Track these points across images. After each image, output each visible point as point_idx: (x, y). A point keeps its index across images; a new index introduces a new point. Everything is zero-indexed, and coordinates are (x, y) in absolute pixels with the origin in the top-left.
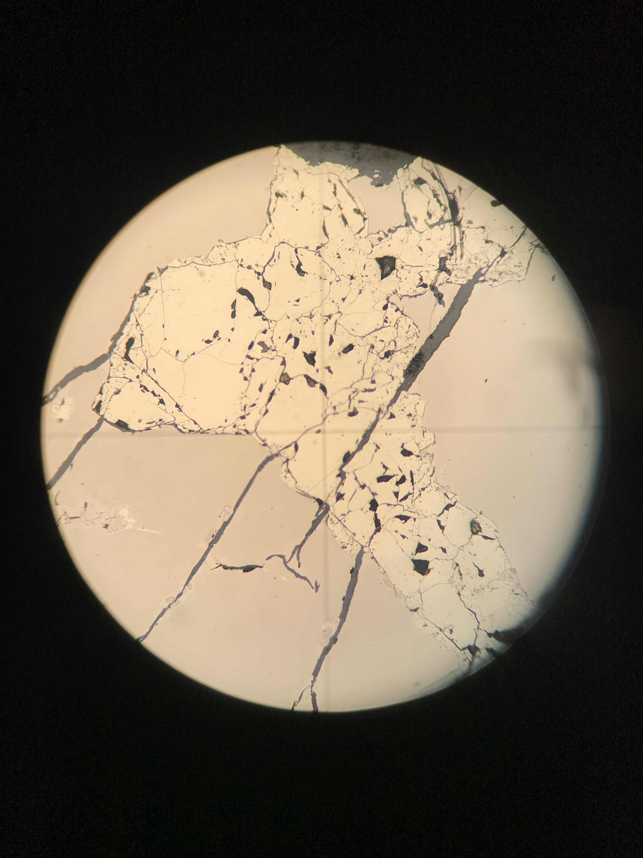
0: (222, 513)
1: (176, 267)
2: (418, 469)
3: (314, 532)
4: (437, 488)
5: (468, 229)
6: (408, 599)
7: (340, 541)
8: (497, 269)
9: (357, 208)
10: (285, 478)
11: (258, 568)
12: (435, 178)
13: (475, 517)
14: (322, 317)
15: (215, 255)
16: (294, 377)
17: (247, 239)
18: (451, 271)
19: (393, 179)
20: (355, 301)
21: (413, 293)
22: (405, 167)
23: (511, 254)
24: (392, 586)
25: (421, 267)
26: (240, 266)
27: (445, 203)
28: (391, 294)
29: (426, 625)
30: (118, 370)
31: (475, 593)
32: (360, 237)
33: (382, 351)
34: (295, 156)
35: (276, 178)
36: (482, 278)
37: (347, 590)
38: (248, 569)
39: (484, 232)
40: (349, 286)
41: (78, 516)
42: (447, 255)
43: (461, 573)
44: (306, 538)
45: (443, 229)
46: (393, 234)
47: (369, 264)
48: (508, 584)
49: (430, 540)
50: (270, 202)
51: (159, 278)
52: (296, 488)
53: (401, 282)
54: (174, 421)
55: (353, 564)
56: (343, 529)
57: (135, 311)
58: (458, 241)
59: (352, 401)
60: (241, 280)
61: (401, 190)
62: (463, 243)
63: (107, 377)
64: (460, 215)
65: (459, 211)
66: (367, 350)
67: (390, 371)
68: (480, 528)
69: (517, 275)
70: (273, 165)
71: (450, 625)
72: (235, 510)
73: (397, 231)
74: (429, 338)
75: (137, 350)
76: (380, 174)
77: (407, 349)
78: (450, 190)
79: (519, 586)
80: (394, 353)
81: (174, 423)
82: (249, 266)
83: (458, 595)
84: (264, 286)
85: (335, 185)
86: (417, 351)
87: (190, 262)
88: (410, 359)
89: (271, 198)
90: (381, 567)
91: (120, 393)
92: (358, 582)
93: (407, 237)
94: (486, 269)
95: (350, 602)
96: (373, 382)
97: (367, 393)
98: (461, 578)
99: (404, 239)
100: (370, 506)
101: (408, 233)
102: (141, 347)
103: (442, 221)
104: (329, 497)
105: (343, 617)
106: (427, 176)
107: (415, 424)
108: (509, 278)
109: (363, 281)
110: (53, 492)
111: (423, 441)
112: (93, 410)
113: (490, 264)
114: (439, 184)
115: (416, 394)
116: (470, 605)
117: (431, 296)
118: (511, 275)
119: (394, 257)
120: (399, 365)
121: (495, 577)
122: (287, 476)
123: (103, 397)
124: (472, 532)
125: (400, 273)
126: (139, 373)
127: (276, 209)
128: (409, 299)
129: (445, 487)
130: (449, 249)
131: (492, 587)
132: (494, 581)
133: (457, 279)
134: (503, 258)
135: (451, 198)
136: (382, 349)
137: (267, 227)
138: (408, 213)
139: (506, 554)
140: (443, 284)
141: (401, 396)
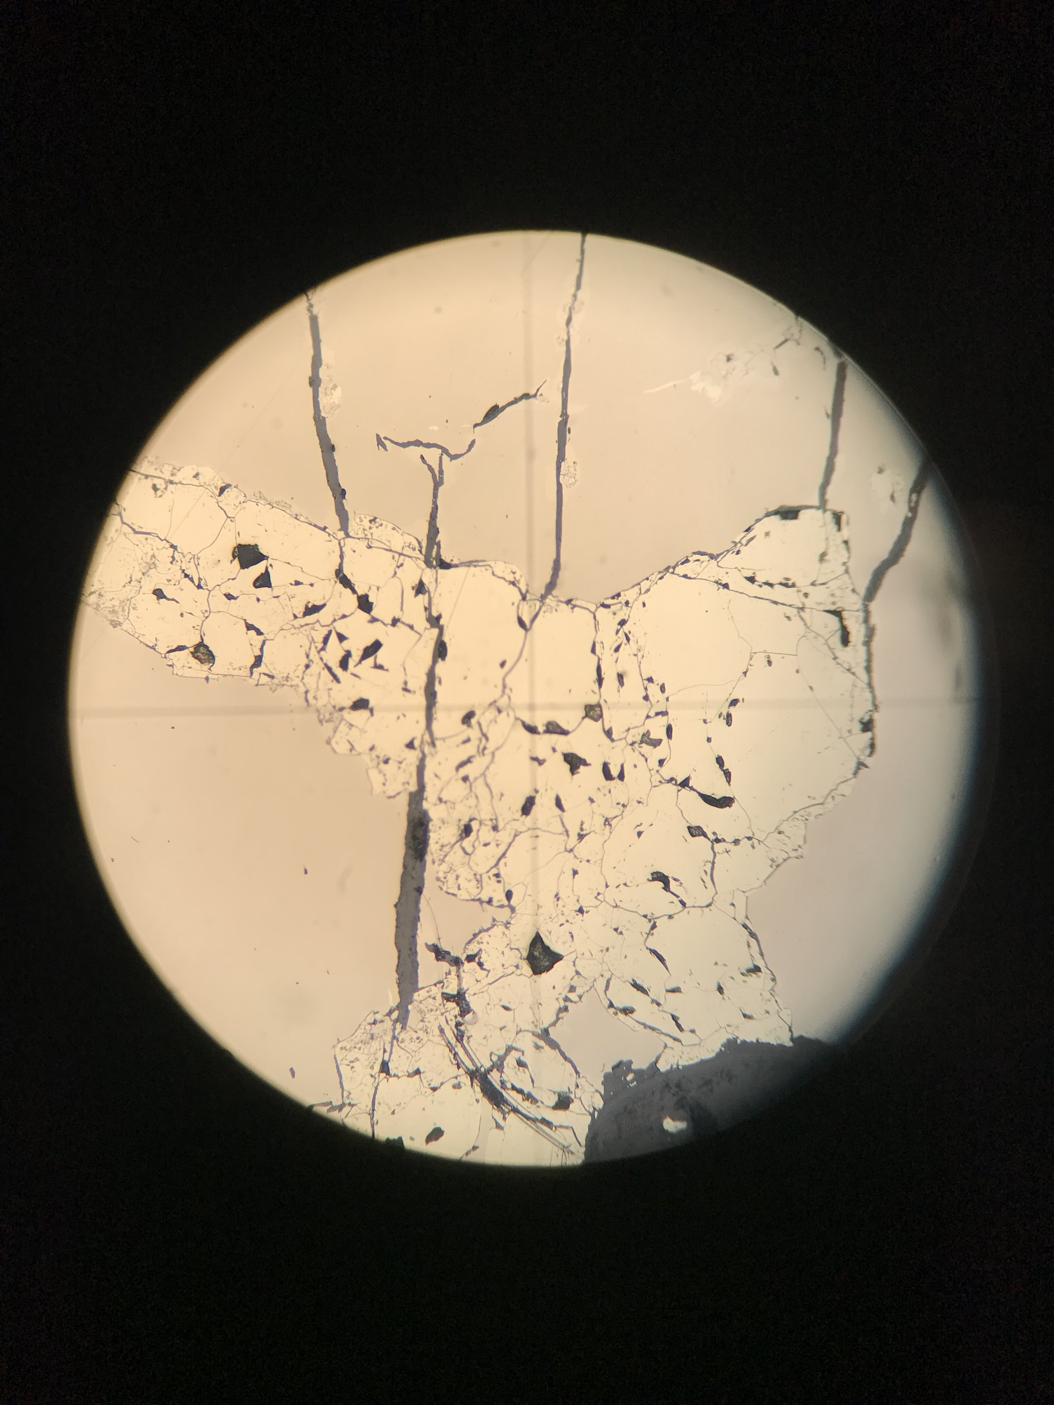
0: (575, 470)
1: (843, 782)
2: (331, 691)
3: (428, 519)
4: (289, 679)
5: (455, 1075)
6: (242, 499)
7: (383, 525)
8: (380, 1041)
9: (629, 1014)
10: (513, 571)
11: (480, 422)
13: (212, 668)
14: (592, 830)
15: (796, 832)
16: (582, 721)
17: (765, 882)
18: (445, 1001)
19: (603, 1087)
20: (558, 879)
21: (481, 938)
22: (596, 1114)
23: (373, 1074)
24: (274, 505)
25: (490, 982)
26: (751, 836)
27: (509, 1095)
28: (512, 919)
29: (196, 476)
30: (842, 589)
31: (152, 561)
32: (602, 976)
33: (478, 831)
34: (764, 1039)
35: (772, 992)
36: (395, 1015)
37: (336, 462)
38: (494, 412)
39: (429, 1083)
40: (579, 897)
41: (778, 350)
42: (464, 1020)
43: (187, 579)
44: (435, 503)
45: (491, 1055)
46: (558, 1008)
47: (567, 944)
48: (113, 601)
49: (258, 600)
50: (762, 954)
51: (858, 753)
52: (489, 565)
53: (508, 944)
54: (718, 562)
55: (347, 504)
56: (389, 545)
57: (865, 686)
58: (460, 1050)
59: (479, 735)
60: (738, 817)
61: (583, 1077)
62: (451, 1051)
63: (851, 570)
64: (478, 1089)
65: (482, 1094)
66: (500, 820)
67: (451, 808)
68: (196, 658)
69: (347, 1048)
70: (788, 1008)
71: (161, 496)
72: (559, 485)
73: (555, 1015)
74: (421, 886)
75: (830, 632)
76: (628, 1083)
77: (444, 854)
78: (512, 1117)
79: (95, 606)
80: (459, 837)
81: (716, 560)
82: (739, 843)
83: (175, 545)
84: (699, 828)
85: (681, 1029)
86: (428, 858)
87: (826, 801)
88: (432, 842)
89: (763, 959)
90: (307, 523)
91: (817, 558)
92: (327, 483)
93: (536, 1015)
94: (397, 1032)
95: (321, 448)
96: (465, 779)
97: (464, 758)
98: (183, 571)
99: (538, 1008)
100: (371, 600)
101: (537, 1021)
102: (826, 641)
103: (499, 1066)
104: (435, 579)
105: (320, 422)
106: (557, 1117)
107: (372, 752)
108: (356, 1037)
109: (563, 914)
111: (347, 734)
112: (842, 513)
113: (395, 1041)
114: (533, 1117)
115: (394, 797)
116: (148, 539)
117: (453, 948)
118: (355, 1044)
119: (537, 975)
120: (442, 824)
121: (135, 600)
122: (512, 575)
123: (839, 538)
124: (205, 645)
125: (516, 957)
126: (808, 602)
127: (747, 946)
128: (482, 927)
129: (278, 688)
130: (466, 1031)
131: (132, 583)
132: (135, 593)
133: (430, 994)
134: (381, 1061)
135: (505, 1106)
136: (480, 833)
137: (744, 915)
138: (554, 1051)
139: (141, 641)
140: (446, 976)
141: (414, 780)
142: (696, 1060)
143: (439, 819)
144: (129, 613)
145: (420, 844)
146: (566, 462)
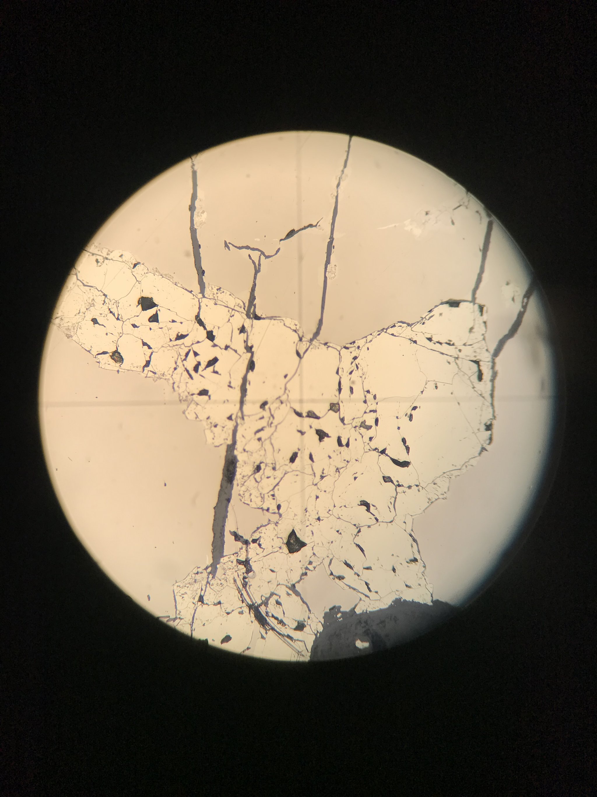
0: (335, 270)
1: (472, 458)
2: (187, 384)
3: (250, 290)
4: (164, 375)
5: (241, 606)
6: (146, 271)
7: (224, 292)
8: (200, 584)
9: (342, 580)
10: (296, 324)
11: (284, 238)
12: (289, 637)
13: (121, 366)
14: (328, 474)
15: (444, 484)
16: (328, 412)
17: (424, 511)
18: (238, 564)
19: (323, 620)
20: (307, 500)
21: (261, 530)
22: (318, 634)
23: (194, 602)
24: (164, 276)
25: (265, 555)
26: (418, 484)
27: (270, 620)
28: (280, 521)
29: (121, 256)
30: (480, 349)
31: (92, 302)
32: (328, 557)
33: (264, 469)
34: (416, 600)
35: (423, 574)
36: (209, 570)
37: (201, 255)
38: (291, 233)
39: (225, 610)
40: (318, 511)
41: (454, 210)
42: (248, 576)
43: (111, 314)
44: (254, 282)
45: (261, 597)
46: (301, 573)
47: (309, 537)
48: (68, 323)
49: (151, 329)
50: (419, 552)
51: (482, 442)
52: (282, 320)
53: (276, 535)
54: (412, 328)
55: (205, 279)
56: (227, 304)
57: (489, 405)
58: (244, 592)
59: (269, 415)
60: (411, 473)
61: (313, 613)
62: (239, 593)
63: (487, 338)
64: (253, 615)
65: (255, 618)
66: (277, 464)
67: (250, 455)
68: (113, 359)
69: (181, 586)
70: (431, 584)
71: (100, 266)
72: (326, 277)
73: (299, 577)
74: (230, 498)
75: (472, 373)
76: (338, 619)
77: (244, 481)
78: (271, 632)
79: (58, 325)
80: (253, 472)
81: (411, 327)
82: (411, 488)
83: (106, 294)
84: (389, 478)
85: (370, 591)
86: (235, 483)
87: (463, 468)
88: (238, 474)
89: (420, 554)
90: (181, 287)
91: (468, 330)
92: (194, 266)
93: (289, 576)
94: (209, 579)
95: (193, 246)
96: (259, 439)
97: (260, 428)
98: (109, 309)
99: (290, 572)
100: (214, 334)
101: (289, 579)
102: (469, 377)
104: (251, 325)
105: (193, 231)
106: (297, 635)
107: (208, 420)
108: (186, 580)
109: (308, 520)
111: (195, 409)
112: (484, 306)
113: (208, 585)
114: (283, 633)
115: (218, 446)
116: (91, 290)
117: (245, 534)
118: (185, 584)
119: (291, 554)
120: (244, 464)
121: (81, 324)
122: (295, 326)
123: (481, 320)
124: (118, 352)
125: (280, 542)
126: (461, 355)
127: (411, 547)
128: (262, 524)
129: (158, 379)
130: (248, 582)
131: (80, 314)
132: (81, 320)
133: (230, 559)
134: (199, 595)
135: (267, 626)
136: (265, 471)
137: (411, 529)
138: (297, 597)
139: (82, 347)
140: (240, 550)
141: (230, 439)
142: (377, 609)
143: (243, 461)
144: (77, 330)
145: (231, 474)
146: (330, 264)
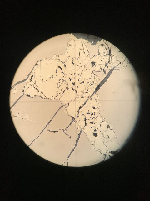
0: (50, 118)
1: (44, 60)
2: (96, 112)
3: (71, 124)
5: (113, 57)
6: (91, 142)
7: (77, 127)
8: (119, 67)
9: (88, 50)
10: (65, 111)
11: (57, 132)
12: (106, 44)
13: (109, 124)
15: (54, 58)
16: (69, 88)
17: (61, 55)
19: (96, 44)
20: (85, 71)
21: (99, 71)
22: (99, 41)
24: (88, 139)
25: (101, 65)
26: (59, 61)
27: (108, 50)
28: (94, 70)
29: (95, 149)
30: (29, 83)
31: (107, 142)
32: (88, 57)
34: (74, 36)
35: (69, 41)
36: (115, 69)
37: (77, 139)
39: (116, 58)
40: (84, 68)
41: (17, 116)
42: (107, 63)
43: (104, 137)
44: (69, 126)
45: (107, 56)
47: (89, 63)
49: (98, 129)
50: (67, 46)
51: (40, 62)
52: (68, 114)
54: (41, 96)
55: (79, 133)
56: (78, 124)
57: (34, 69)
58: (110, 59)
59: (82, 95)
60: (59, 64)
61: (98, 46)
63: (26, 84)
64: (111, 53)
66: (87, 83)
70: (69, 38)
71: (101, 149)
72: (53, 118)
73: (96, 56)
74: (102, 82)
75: (33, 78)
76: (93, 42)
77: (96, 84)
78: (109, 47)
80: (93, 84)
83: (103, 142)
84: (64, 66)
85: (83, 44)
87: (47, 59)
90: (86, 134)
91: (29, 88)
92: (80, 137)
95: (78, 142)
96: (88, 91)
97: (86, 93)
100: (84, 119)
101: (99, 57)
104: (75, 117)
105: (76, 145)
106: (104, 44)
107: (97, 101)
108: (121, 69)
109: (87, 67)
110: (11, 110)
111: (98, 105)
112: (22, 91)
115: (98, 94)
117: (103, 72)
119: (95, 62)
120: (94, 87)
123: (25, 89)
124: (108, 128)
125: (96, 66)
126: (33, 84)
127: (69, 48)
129: (102, 117)
132: (112, 140)
133: (109, 68)
134: (120, 64)
136: (90, 83)
137: (66, 52)
138: (99, 52)
139: (115, 133)
140: (106, 69)
141: (94, 95)
142: (84, 39)
144: (114, 138)
145: (98, 87)
